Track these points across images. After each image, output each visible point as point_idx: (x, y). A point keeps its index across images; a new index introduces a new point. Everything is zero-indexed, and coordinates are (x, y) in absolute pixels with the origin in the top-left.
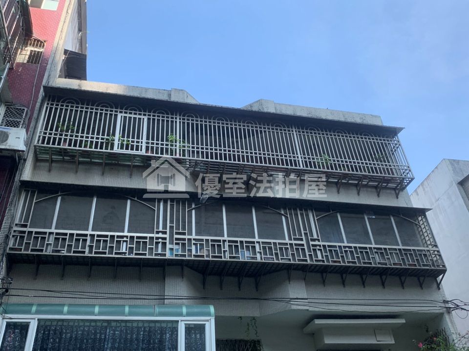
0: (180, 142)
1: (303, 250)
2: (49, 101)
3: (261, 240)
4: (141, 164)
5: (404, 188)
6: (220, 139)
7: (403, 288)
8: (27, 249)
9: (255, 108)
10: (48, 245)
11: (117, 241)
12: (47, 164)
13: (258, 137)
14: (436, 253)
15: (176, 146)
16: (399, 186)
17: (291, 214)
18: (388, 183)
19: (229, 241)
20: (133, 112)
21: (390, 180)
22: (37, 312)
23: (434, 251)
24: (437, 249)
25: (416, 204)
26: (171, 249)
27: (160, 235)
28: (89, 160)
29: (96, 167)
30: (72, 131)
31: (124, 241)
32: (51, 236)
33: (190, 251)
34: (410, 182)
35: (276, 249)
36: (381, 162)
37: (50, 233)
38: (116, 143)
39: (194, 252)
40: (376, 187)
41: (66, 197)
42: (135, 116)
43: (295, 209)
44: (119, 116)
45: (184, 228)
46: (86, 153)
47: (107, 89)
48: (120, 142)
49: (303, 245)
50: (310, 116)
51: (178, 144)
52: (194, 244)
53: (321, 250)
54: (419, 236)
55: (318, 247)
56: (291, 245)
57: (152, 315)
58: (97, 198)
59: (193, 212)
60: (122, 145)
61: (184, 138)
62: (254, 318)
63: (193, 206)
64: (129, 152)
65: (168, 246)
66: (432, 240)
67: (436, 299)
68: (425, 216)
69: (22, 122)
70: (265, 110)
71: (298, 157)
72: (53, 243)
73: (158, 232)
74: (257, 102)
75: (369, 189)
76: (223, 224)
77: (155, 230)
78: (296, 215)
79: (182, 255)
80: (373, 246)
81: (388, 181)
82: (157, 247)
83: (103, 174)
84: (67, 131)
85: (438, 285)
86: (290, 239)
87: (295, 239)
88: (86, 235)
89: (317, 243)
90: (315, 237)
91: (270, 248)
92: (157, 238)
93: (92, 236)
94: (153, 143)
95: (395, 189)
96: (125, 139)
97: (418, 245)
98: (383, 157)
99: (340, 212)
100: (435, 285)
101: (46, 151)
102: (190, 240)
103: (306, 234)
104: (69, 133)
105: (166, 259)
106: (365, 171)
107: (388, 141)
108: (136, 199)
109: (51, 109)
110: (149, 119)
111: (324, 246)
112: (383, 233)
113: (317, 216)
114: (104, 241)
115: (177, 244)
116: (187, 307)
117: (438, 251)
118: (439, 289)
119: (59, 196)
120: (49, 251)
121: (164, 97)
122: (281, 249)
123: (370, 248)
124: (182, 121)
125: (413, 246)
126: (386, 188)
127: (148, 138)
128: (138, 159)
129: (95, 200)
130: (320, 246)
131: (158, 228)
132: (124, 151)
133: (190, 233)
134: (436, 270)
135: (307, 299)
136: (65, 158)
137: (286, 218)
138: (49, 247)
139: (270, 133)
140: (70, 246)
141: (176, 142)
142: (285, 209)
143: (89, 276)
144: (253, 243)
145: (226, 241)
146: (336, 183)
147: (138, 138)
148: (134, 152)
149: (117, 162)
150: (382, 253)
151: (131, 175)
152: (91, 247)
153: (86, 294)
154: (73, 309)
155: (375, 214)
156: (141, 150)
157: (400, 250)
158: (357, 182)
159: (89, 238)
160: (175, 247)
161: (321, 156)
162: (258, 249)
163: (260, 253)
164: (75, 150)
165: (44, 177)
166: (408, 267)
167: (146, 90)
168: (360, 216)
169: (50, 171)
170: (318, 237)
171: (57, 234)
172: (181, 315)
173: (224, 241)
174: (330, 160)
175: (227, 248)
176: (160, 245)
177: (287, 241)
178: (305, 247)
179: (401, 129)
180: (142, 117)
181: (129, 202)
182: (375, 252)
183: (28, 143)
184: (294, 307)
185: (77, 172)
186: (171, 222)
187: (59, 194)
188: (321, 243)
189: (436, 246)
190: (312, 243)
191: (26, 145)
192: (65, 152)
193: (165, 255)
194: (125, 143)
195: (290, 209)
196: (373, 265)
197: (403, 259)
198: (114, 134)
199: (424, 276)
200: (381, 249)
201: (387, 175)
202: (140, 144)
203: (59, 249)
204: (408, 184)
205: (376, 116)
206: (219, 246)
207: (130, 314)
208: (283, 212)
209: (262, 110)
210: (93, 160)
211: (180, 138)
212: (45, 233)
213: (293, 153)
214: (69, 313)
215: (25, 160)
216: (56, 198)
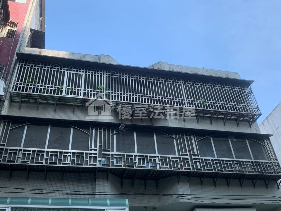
0: (106, 90)
1: (188, 162)
2: (20, 62)
3: (160, 155)
4: (81, 104)
5: (255, 121)
6: (132, 88)
7: (255, 188)
8: (4, 160)
9: (156, 68)
10: (18, 158)
11: (64, 155)
12: (18, 104)
13: (158, 87)
14: (276, 164)
15: (103, 92)
16: (251, 120)
17: (180, 138)
18: (244, 117)
19: (138, 156)
20: (75, 70)
21: (246, 115)
22: (11, 203)
23: (275, 163)
24: (277, 162)
25: (263, 131)
26: (100, 161)
27: (93, 152)
28: (46, 101)
29: (51, 106)
30: (35, 83)
31: (68, 156)
32: (20, 152)
33: (112, 162)
34: (259, 117)
35: (170, 161)
36: (239, 103)
37: (20, 150)
38: (64, 90)
39: (115, 163)
40: (236, 120)
41: (30, 126)
42: (77, 73)
43: (182, 135)
44: (66, 72)
45: (108, 147)
46: (44, 97)
47: (58, 55)
48: (67, 90)
49: (188, 159)
50: (192, 73)
52: (115, 158)
53: (199, 162)
54: (265, 153)
55: (198, 160)
56: (180, 158)
57: (87, 205)
58: (51, 126)
59: (115, 136)
60: (68, 92)
61: (109, 87)
62: (155, 208)
63: (115, 132)
64: (73, 96)
65: (98, 159)
66: (273, 156)
67: (277, 195)
68: (269, 140)
69: (2, 76)
70: (163, 69)
71: (184, 100)
72: (21, 157)
73: (91, 150)
74: (157, 63)
75: (232, 122)
76: (134, 144)
77: (89, 148)
78: (183, 138)
79: (107, 165)
80: (235, 159)
81: (244, 116)
82: (90, 160)
83: (55, 111)
84: (32, 82)
85: (278, 186)
86: (179, 154)
87: (182, 155)
88: (43, 152)
89: (197, 157)
90: (196, 153)
91: (166, 161)
92: (91, 154)
93: (48, 152)
94: (88, 91)
95: (249, 121)
96: (70, 88)
97: (265, 159)
98: (241, 100)
99: (212, 137)
100: (276, 186)
101: (17, 95)
102: (112, 155)
103: (190, 151)
104: (33, 84)
105: (97, 168)
106: (229, 109)
107: (244, 89)
108: (77, 127)
109: (21, 68)
110: (86, 75)
111: (202, 159)
112: (241, 151)
113: (197, 140)
114: (55, 155)
115: (103, 157)
116: (110, 200)
117: (278, 163)
118: (279, 188)
119: (26, 125)
120: (19, 162)
121: (96, 60)
122: (173, 161)
123: (232, 161)
124: (107, 76)
125: (261, 160)
126: (243, 121)
127: (85, 87)
128: (78, 101)
129: (50, 128)
130: (199, 159)
131: (91, 147)
132: (69, 96)
133: (113, 151)
134: (277, 176)
135: (190, 195)
136: (30, 100)
137: (177, 140)
138: (19, 159)
139: (166, 84)
140: (33, 159)
141: (103, 90)
142: (176, 134)
143: (45, 179)
144: (155, 157)
145: (136, 155)
146: (210, 117)
147: (78, 87)
148: (76, 96)
149: (64, 103)
150: (240, 164)
151: (74, 112)
152: (47, 159)
153: (43, 191)
154: (34, 201)
155: (236, 138)
156: (80, 95)
157: (252, 162)
158: (223, 117)
159: (45, 153)
160: (103, 160)
161: (199, 99)
162: (157, 161)
163: (159, 164)
164: (37, 95)
165: (16, 113)
166: (258, 174)
167: (84, 55)
168: (226, 139)
169: (20, 108)
170: (198, 153)
171: (24, 150)
172: (106, 205)
174: (206, 102)
175: (137, 161)
176: (92, 158)
177: (177, 156)
178: (189, 160)
179: (252, 82)
180: (81, 73)
181: (72, 129)
182: (236, 164)
183: (6, 90)
184: (181, 200)
185: (38, 109)
186: (100, 143)
187: (26, 124)
188: (200, 158)
189: (277, 160)
190: (193, 157)
191: (5, 91)
192: (30, 96)
193: (96, 165)
194: (70, 90)
195: (179, 135)
196: (235, 173)
197: (254, 168)
198: (62, 85)
199: (268, 180)
200: (239, 161)
201: (244, 112)
202: (80, 91)
203: (25, 161)
204: (258, 118)
205: (236, 73)
206: (132, 159)
207: (72, 204)
208: (174, 137)
209: (160, 69)
210: (48, 102)
211: (106, 87)
212: (16, 150)
213: (181, 97)
214: (32, 203)
215: (4, 101)
216: (24, 127)
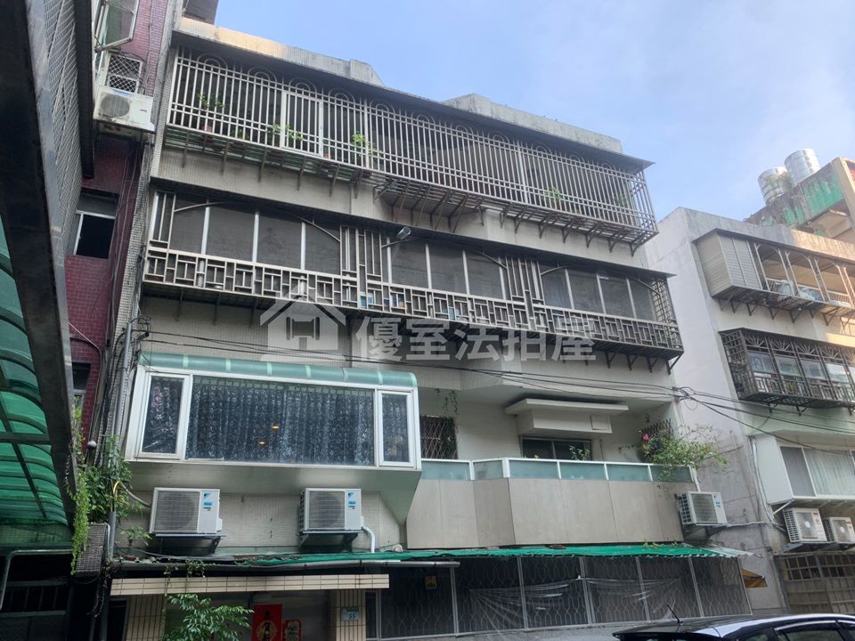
0: (369, 147)
1: (524, 313)
2: (180, 55)
3: (474, 297)
4: (315, 172)
5: (642, 244)
6: (417, 146)
7: (631, 369)
8: (170, 278)
9: (464, 106)
10: (198, 275)
12: (180, 155)
13: (461, 150)
14: (673, 330)
15: (364, 151)
16: (634, 239)
17: (510, 266)
18: (625, 235)
19: (435, 295)
20: (303, 90)
21: (629, 232)
22: (191, 367)
23: (671, 328)
24: (676, 326)
25: (653, 265)
26: (363, 298)
27: (348, 278)
28: (240, 156)
29: (249, 168)
30: (219, 110)
31: (301, 281)
32: (202, 263)
33: (387, 302)
34: (652, 236)
35: (492, 310)
36: (622, 206)
37: (200, 259)
38: (282, 136)
39: (391, 305)
40: (609, 239)
41: (216, 208)
42: (306, 97)
43: (516, 260)
44: (284, 94)
45: (378, 272)
46: (238, 146)
48: (288, 136)
49: (523, 307)
51: (367, 148)
52: (392, 294)
53: (544, 315)
54: (652, 308)
55: (541, 312)
56: (510, 305)
57: (342, 379)
58: (261, 215)
59: (389, 249)
60: (291, 140)
61: (374, 141)
62: (453, 392)
63: (388, 242)
64: (301, 152)
65: (360, 293)
66: (670, 313)
67: (666, 385)
68: (666, 284)
69: (138, 84)
70: (479, 112)
71: (522, 188)
72: (205, 274)
73: (345, 274)
74: (467, 96)
75: (601, 240)
76: (426, 271)
77: (342, 270)
78: (517, 267)
79: (376, 307)
80: (604, 315)
81: (625, 232)
82: (345, 293)
83: (259, 179)
84: (212, 109)
85: (669, 369)
86: (509, 298)
87: (515, 299)
88: (250, 267)
89: (539, 306)
90: (538, 298)
91: (485, 308)
92: (345, 281)
93: (259, 269)
95: (631, 244)
96: (295, 131)
97: (651, 319)
98: (625, 200)
99: (567, 268)
100: (665, 369)
101: (182, 135)
102: (386, 287)
103: (527, 293)
104: (215, 112)
105: (357, 311)
106: (607, 217)
108: (313, 223)
109: (185, 69)
110: (326, 104)
111: (548, 310)
112: (616, 298)
113: (541, 272)
115: (371, 291)
116: (382, 373)
117: (676, 329)
118: (670, 373)
119: (207, 206)
120: (200, 285)
121: (340, 72)
122: (498, 309)
123: (601, 318)
124: (371, 114)
126: (620, 241)
127: (326, 135)
128: (309, 163)
129: (257, 217)
130: (543, 310)
131: (344, 267)
132: (294, 150)
133: (386, 279)
134: (671, 351)
135: (521, 374)
136: (206, 149)
137: (505, 270)
138: (200, 278)
139: (483, 148)
140: (229, 280)
141: (364, 146)
142: (503, 258)
144: (465, 299)
145: (430, 293)
147: (312, 133)
148: (307, 153)
149: (278, 164)
150: (614, 325)
151: (298, 186)
152: (258, 285)
153: (254, 347)
154: (236, 365)
155: (609, 275)
156: (317, 152)
157: (635, 322)
159: (254, 271)
160: (369, 296)
161: (551, 190)
162: (470, 309)
163: (473, 313)
165: (175, 174)
166: (642, 345)
167: (314, 56)
169: (183, 165)
170: (541, 298)
171: (210, 261)
172: (376, 381)
173: (429, 293)
174: (562, 197)
175: (432, 303)
176: (349, 291)
177: (504, 300)
178: (527, 310)
179: (649, 164)
180: (316, 100)
181: (303, 226)
182: (607, 324)
183: (156, 118)
184: (506, 383)
185: (222, 171)
186: (362, 261)
187: (208, 203)
188: (545, 307)
189: (675, 322)
190: (534, 305)
191: (152, 121)
192: (208, 141)
193: (356, 305)
194: (295, 137)
195: (509, 259)
196: (603, 339)
197: (638, 335)
198: (278, 122)
200: (613, 320)
201: (628, 225)
202: (315, 142)
203: (214, 283)
204: (648, 239)
205: (615, 140)
206: (423, 299)
207: (313, 377)
208: (500, 262)
209: (474, 111)
210: (246, 158)
211: (369, 140)
212: (194, 259)
213: (517, 182)
214: (233, 370)
215: (153, 146)
216: (203, 209)
